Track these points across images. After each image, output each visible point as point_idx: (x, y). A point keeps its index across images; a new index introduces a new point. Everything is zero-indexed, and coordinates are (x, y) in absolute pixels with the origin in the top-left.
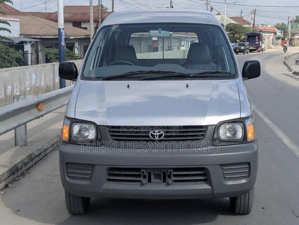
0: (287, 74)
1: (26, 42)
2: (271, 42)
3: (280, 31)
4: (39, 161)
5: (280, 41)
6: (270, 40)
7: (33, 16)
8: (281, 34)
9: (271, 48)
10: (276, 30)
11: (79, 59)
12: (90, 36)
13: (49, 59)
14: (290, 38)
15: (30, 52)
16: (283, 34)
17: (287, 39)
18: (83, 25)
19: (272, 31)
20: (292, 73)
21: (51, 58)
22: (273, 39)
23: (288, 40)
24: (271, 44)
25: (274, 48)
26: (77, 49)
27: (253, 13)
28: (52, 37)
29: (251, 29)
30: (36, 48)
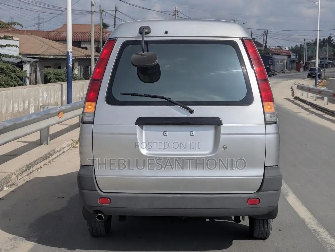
0: (288, 99)
1: (25, 62)
2: (285, 65)
3: (295, 54)
4: (60, 155)
5: (295, 65)
6: (283, 64)
7: (31, 34)
8: (296, 57)
9: (284, 72)
10: (291, 52)
11: (79, 79)
12: (90, 56)
13: (48, 79)
14: (305, 62)
15: (28, 71)
16: (298, 57)
17: (302, 63)
18: (83, 45)
19: (286, 54)
20: (293, 97)
21: (50, 79)
22: (287, 62)
23: (304, 63)
24: (284, 68)
25: (287, 73)
26: (77, 69)
27: (265, 35)
28: (52, 57)
29: (263, 51)
30: (35, 68)
